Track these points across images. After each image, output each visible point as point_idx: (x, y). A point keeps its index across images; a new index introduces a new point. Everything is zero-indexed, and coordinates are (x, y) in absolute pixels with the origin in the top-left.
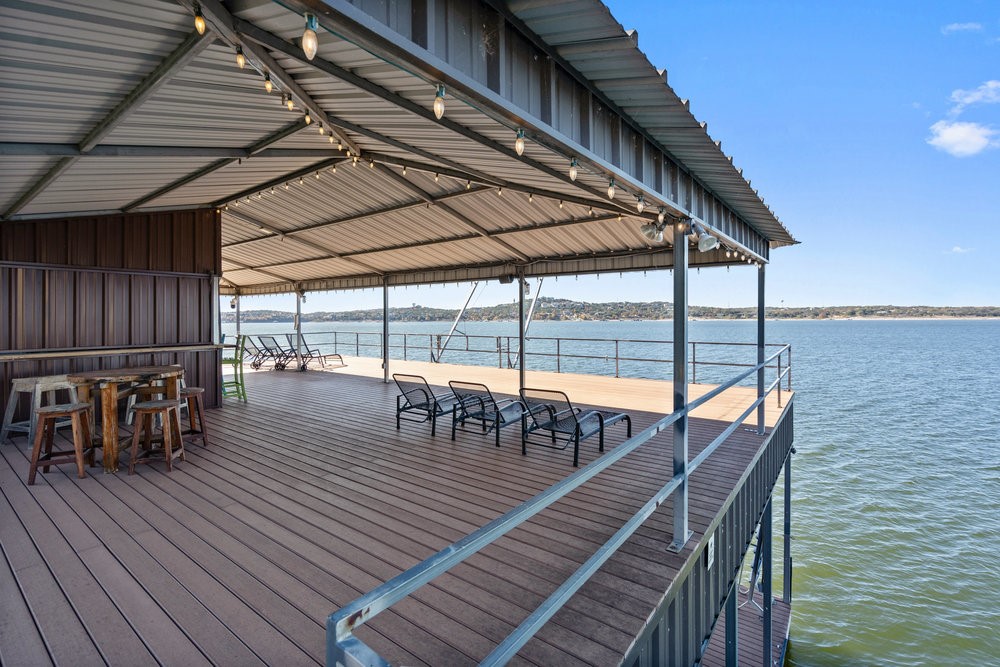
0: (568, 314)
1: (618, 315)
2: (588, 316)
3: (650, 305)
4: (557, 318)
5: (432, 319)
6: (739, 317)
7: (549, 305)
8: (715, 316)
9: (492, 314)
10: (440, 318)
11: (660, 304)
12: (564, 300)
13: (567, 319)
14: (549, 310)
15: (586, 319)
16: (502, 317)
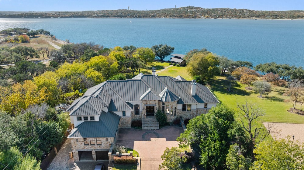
0: (200, 15)
1: (222, 16)
2: (209, 16)
3: (238, 11)
4: (195, 17)
5: (140, 17)
6: (276, 18)
7: (192, 10)
8: (265, 17)
9: (166, 14)
10: (144, 17)
11: (243, 10)
12: (199, 8)
13: (199, 17)
14: (192, 13)
15: (208, 18)
16: (170, 16)
